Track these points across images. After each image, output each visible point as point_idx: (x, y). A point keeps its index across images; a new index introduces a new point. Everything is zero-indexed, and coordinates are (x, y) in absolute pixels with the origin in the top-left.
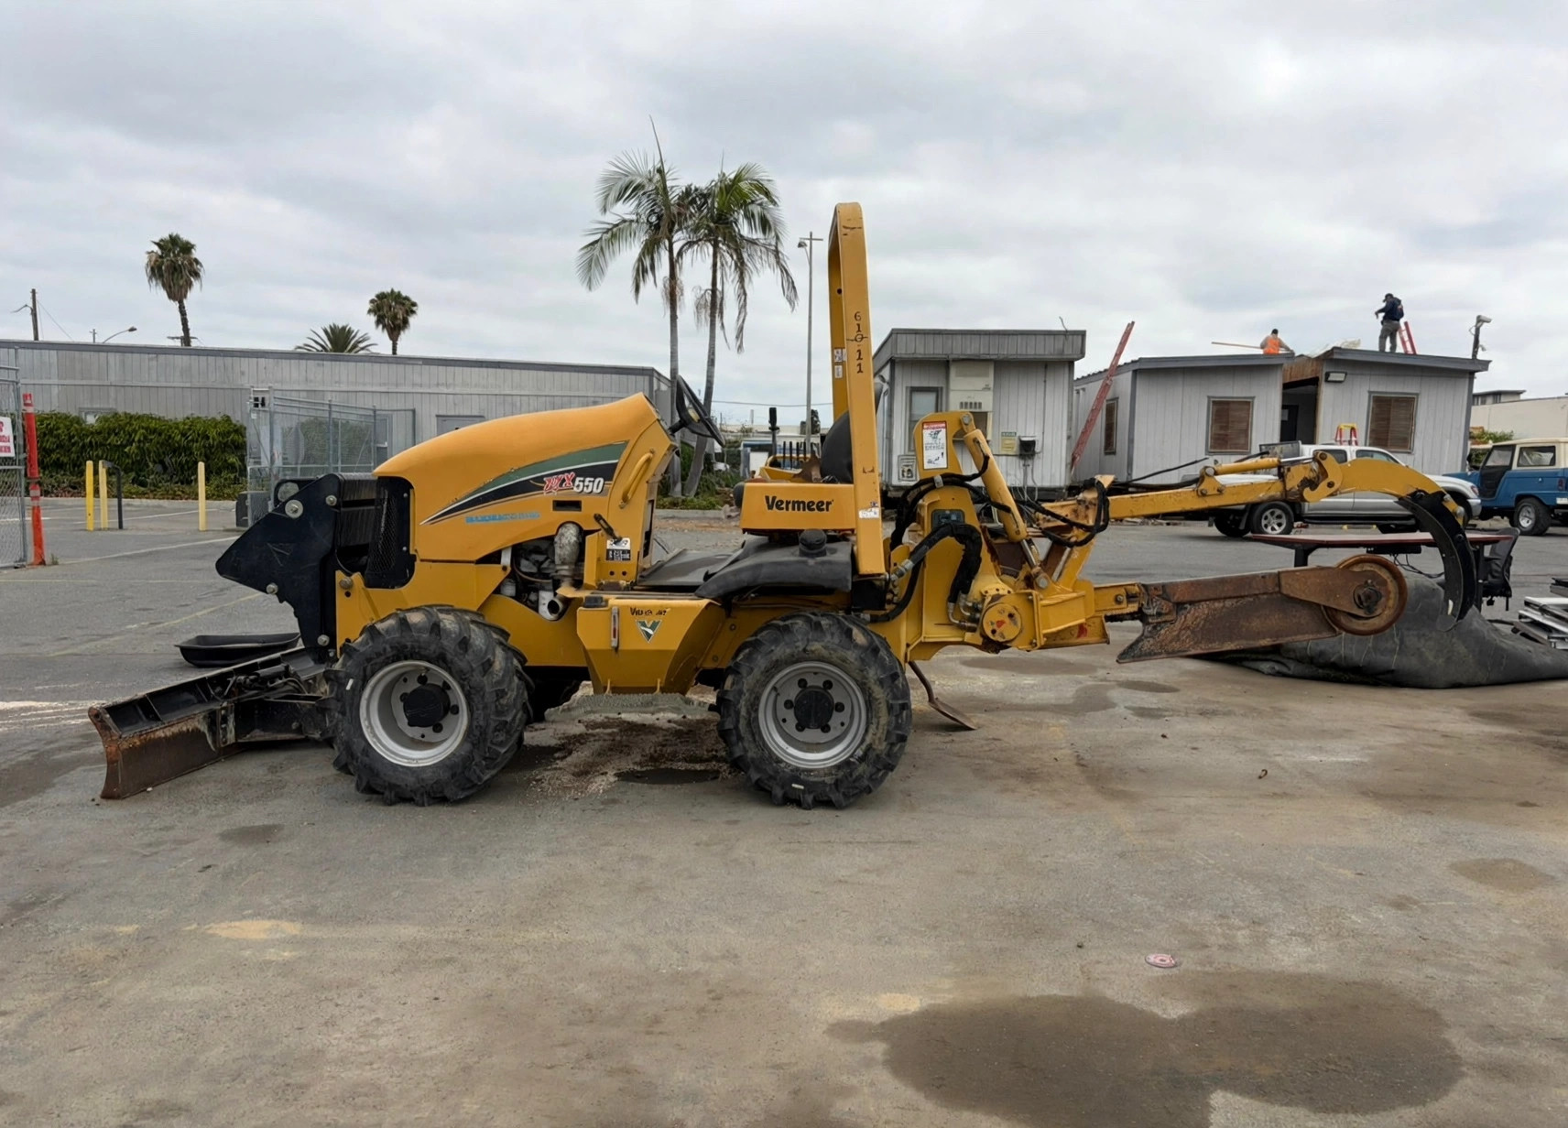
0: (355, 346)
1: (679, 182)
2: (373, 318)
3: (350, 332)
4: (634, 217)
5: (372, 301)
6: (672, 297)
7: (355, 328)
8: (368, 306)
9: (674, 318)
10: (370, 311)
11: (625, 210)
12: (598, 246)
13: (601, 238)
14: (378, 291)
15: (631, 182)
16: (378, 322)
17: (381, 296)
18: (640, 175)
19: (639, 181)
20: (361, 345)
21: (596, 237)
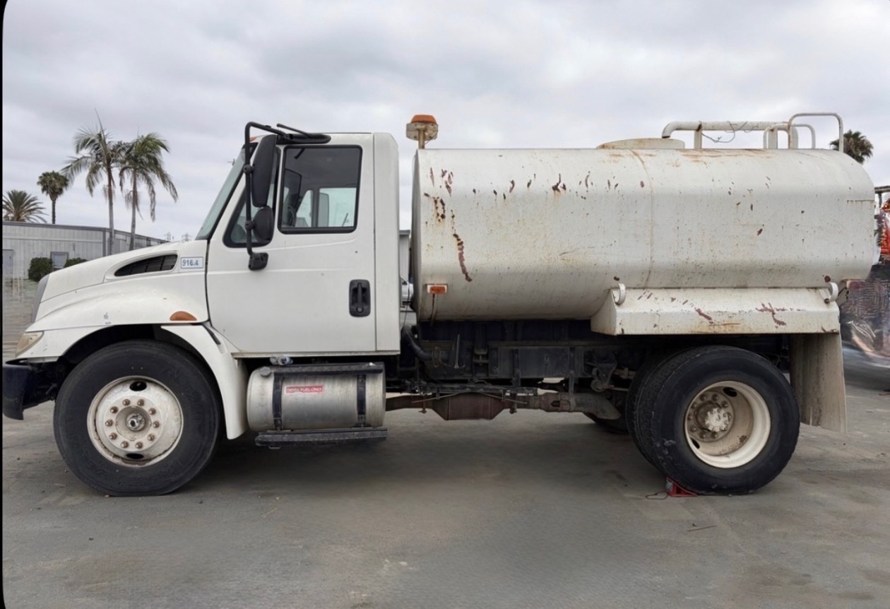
0: (28, 203)
1: (113, 139)
2: (40, 187)
3: (25, 194)
4: (89, 155)
5: (40, 177)
6: (110, 194)
7: (28, 194)
8: (38, 180)
9: (111, 204)
10: (38, 183)
11: (85, 152)
12: (70, 169)
13: (71, 165)
14: (45, 171)
15: (89, 139)
16: (43, 190)
17: (46, 175)
18: (93, 135)
19: (92, 138)
20: (32, 203)
21: (70, 164)
